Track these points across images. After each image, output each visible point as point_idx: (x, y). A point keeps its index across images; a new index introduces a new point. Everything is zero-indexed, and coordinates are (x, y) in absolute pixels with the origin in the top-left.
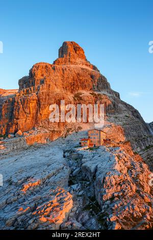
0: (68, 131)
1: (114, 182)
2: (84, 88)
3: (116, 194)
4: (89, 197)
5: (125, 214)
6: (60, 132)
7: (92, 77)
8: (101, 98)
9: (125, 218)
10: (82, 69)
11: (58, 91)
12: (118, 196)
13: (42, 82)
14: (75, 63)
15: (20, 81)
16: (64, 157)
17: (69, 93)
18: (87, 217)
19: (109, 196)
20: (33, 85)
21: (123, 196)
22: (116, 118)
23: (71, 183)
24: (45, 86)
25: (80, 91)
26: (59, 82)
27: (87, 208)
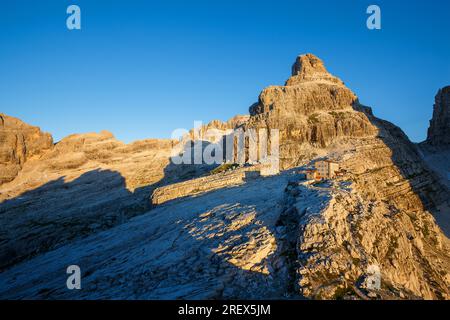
0: (300, 158)
1: (315, 232)
2: (321, 106)
3: (315, 245)
4: (291, 243)
5: (319, 268)
6: (292, 159)
7: (332, 93)
8: (343, 118)
9: (318, 273)
10: (320, 85)
11: (288, 115)
12: (317, 248)
13: (271, 108)
14: (311, 79)
15: (250, 108)
16: (286, 190)
17: (302, 116)
18: (281, 264)
19: (308, 245)
20: (262, 111)
21: (323, 249)
22: (364, 140)
23: (279, 223)
24: (274, 111)
25: (317, 111)
26: (291, 105)
27: (284, 254)
